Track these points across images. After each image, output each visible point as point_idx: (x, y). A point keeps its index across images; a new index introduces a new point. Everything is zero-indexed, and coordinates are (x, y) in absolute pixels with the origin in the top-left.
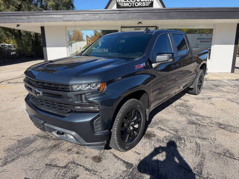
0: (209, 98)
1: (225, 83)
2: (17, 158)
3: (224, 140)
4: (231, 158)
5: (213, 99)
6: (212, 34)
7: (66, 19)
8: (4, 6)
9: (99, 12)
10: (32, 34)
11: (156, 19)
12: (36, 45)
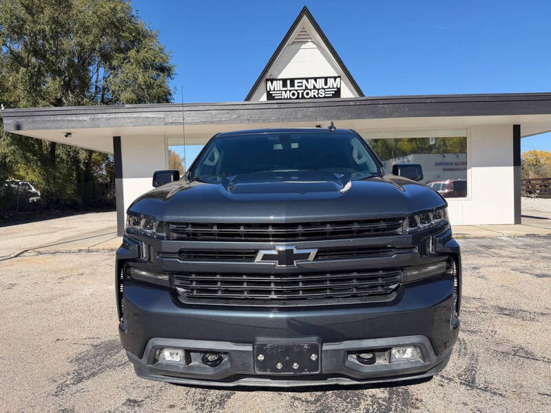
0: (475, 268)
1: (505, 241)
2: (102, 371)
3: (513, 332)
4: (528, 358)
5: (481, 270)
6: (466, 153)
7: (170, 121)
8: (28, 101)
9: (237, 107)
10: (83, 156)
11: (351, 118)
12: (86, 181)
